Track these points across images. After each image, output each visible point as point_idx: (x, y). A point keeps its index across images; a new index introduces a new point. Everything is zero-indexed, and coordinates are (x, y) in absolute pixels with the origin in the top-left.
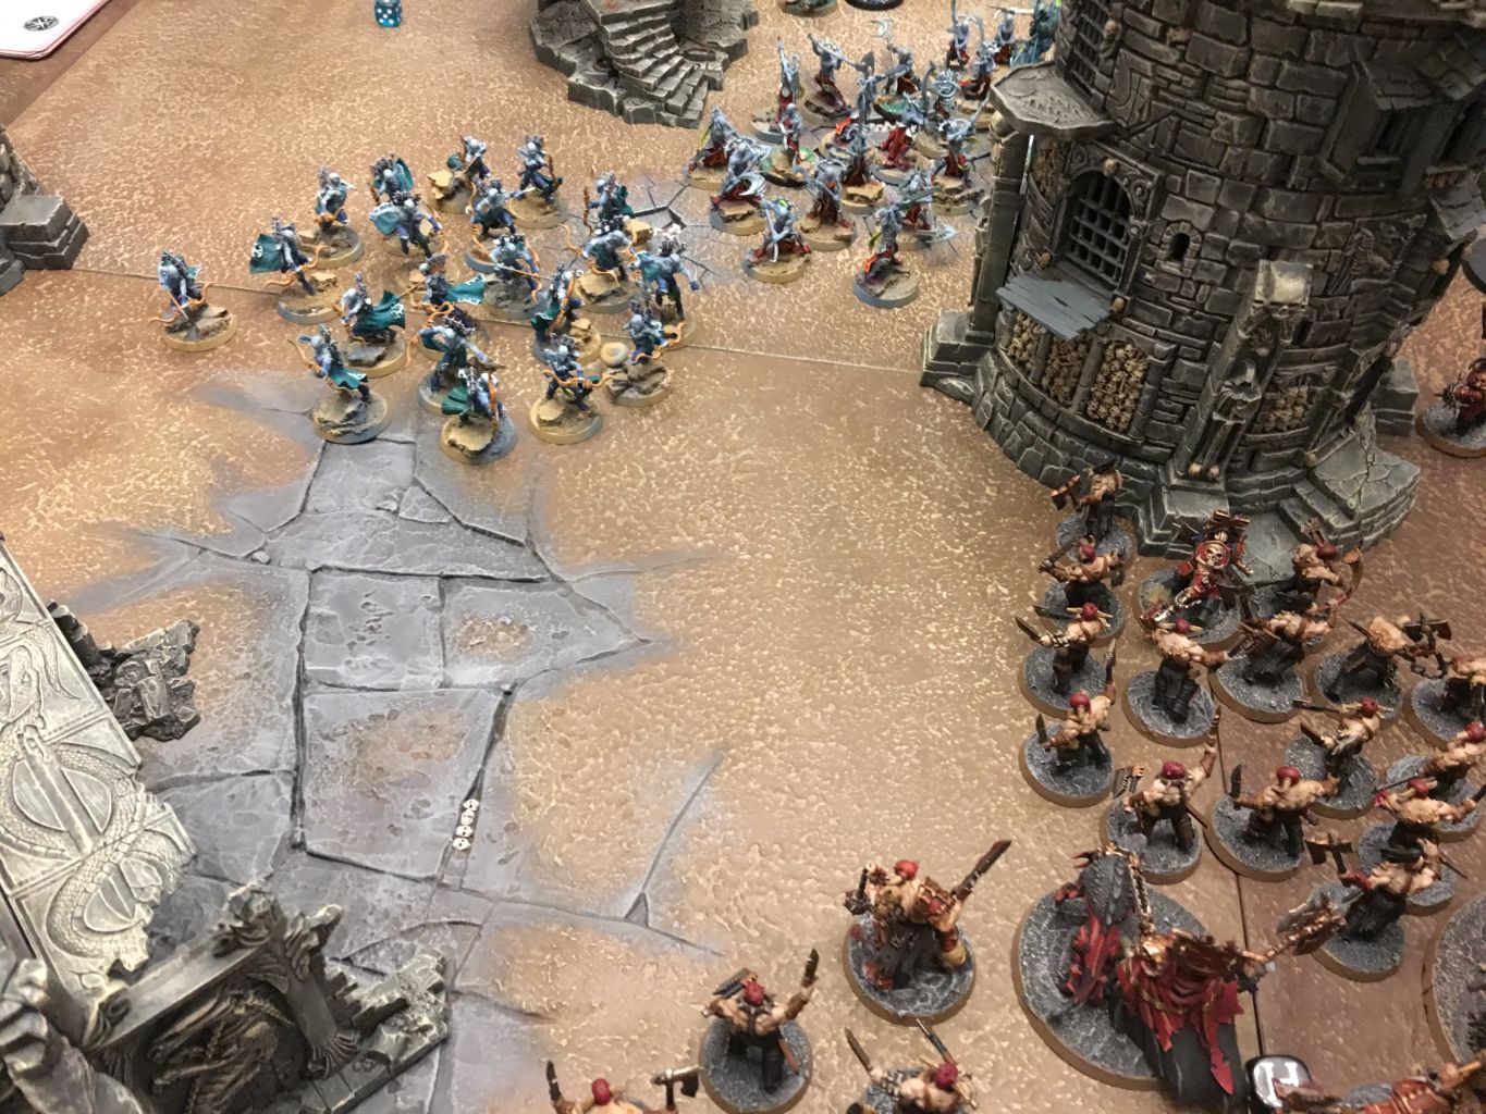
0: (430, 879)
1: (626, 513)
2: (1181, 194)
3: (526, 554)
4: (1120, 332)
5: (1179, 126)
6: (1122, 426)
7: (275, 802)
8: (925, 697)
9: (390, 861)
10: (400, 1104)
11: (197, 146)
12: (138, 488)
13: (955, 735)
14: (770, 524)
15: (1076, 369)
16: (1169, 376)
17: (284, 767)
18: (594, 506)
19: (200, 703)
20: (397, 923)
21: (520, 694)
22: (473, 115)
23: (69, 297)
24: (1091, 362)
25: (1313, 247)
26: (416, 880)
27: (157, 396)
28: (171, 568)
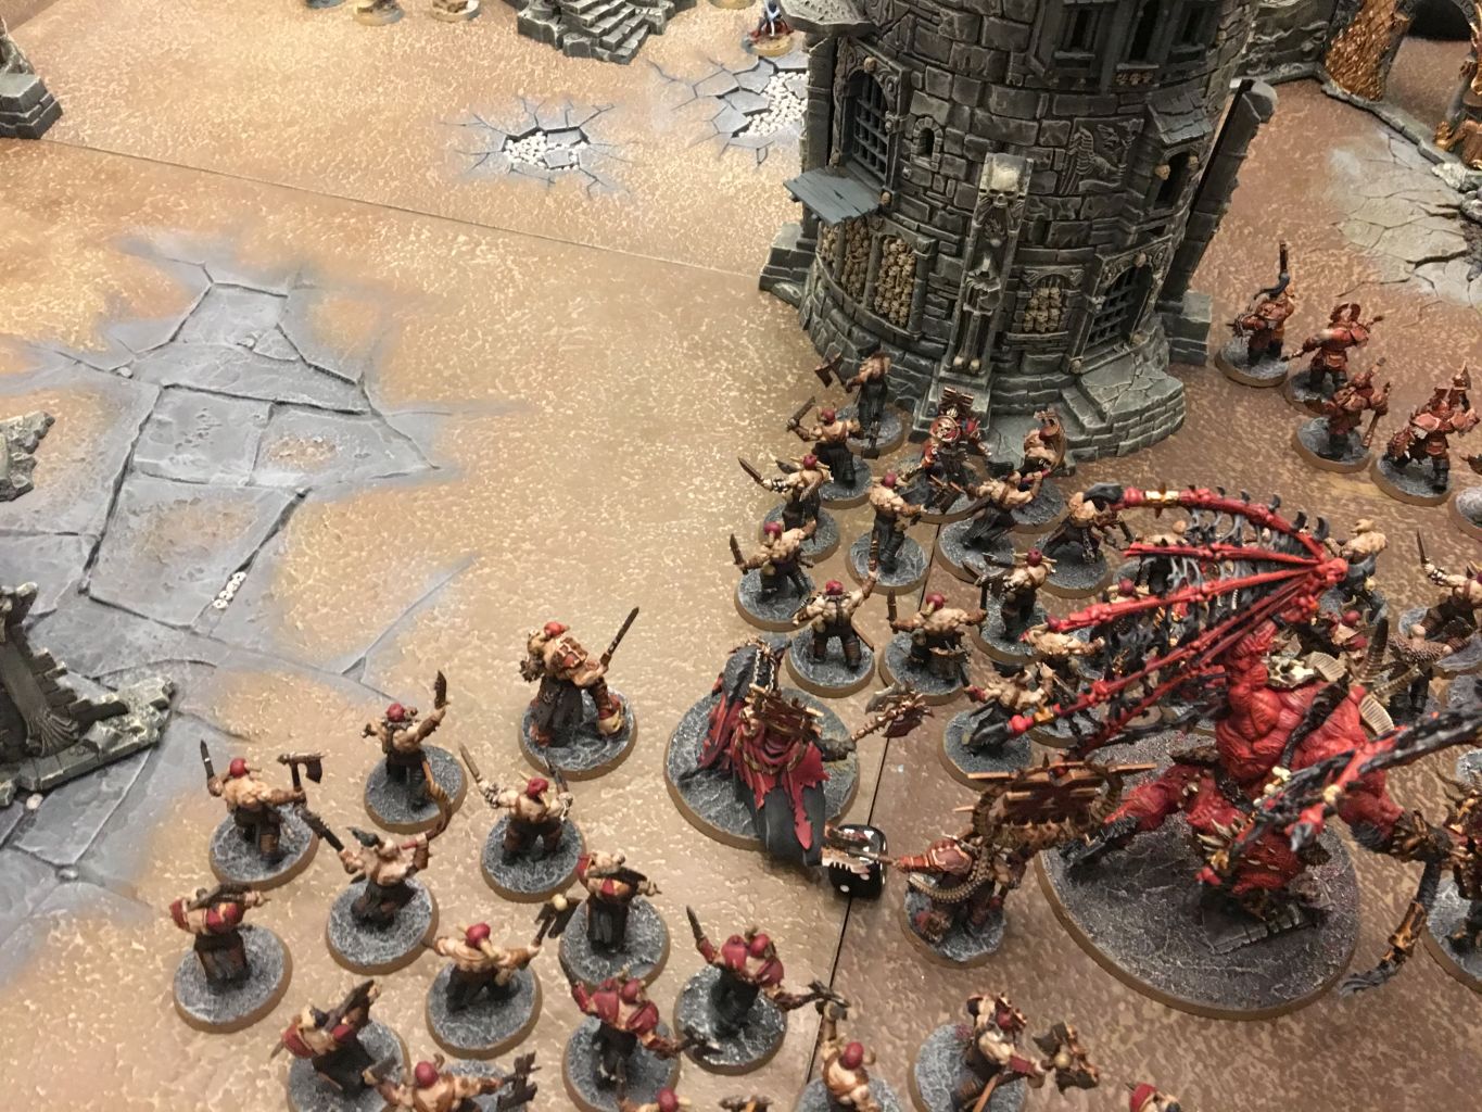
0: (186, 628)
1: (454, 366)
2: (923, 89)
3: (355, 392)
4: (892, 227)
5: (915, 25)
6: (902, 321)
7: (76, 555)
8: (670, 534)
9: (157, 610)
10: (104, 787)
11: (177, 50)
12: (39, 311)
13: (686, 565)
14: (582, 386)
15: (863, 265)
16: (934, 270)
17: (91, 532)
18: (428, 358)
19: (36, 477)
20: (147, 657)
21: (310, 497)
22: (428, 41)
23: (31, 159)
24: (872, 256)
25: (1037, 144)
26: (173, 627)
27: (79, 242)
28: (46, 374)
